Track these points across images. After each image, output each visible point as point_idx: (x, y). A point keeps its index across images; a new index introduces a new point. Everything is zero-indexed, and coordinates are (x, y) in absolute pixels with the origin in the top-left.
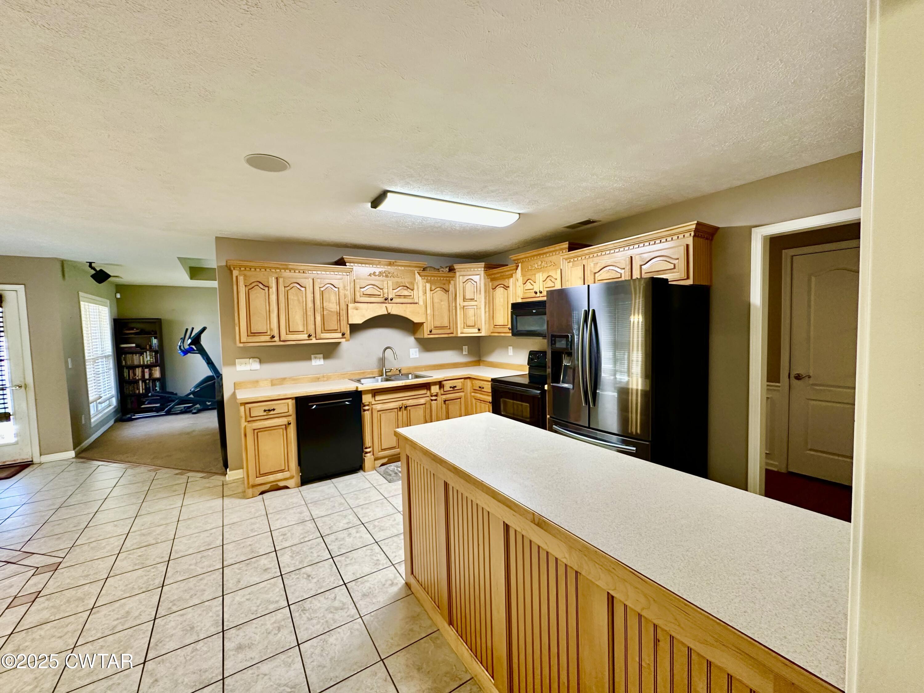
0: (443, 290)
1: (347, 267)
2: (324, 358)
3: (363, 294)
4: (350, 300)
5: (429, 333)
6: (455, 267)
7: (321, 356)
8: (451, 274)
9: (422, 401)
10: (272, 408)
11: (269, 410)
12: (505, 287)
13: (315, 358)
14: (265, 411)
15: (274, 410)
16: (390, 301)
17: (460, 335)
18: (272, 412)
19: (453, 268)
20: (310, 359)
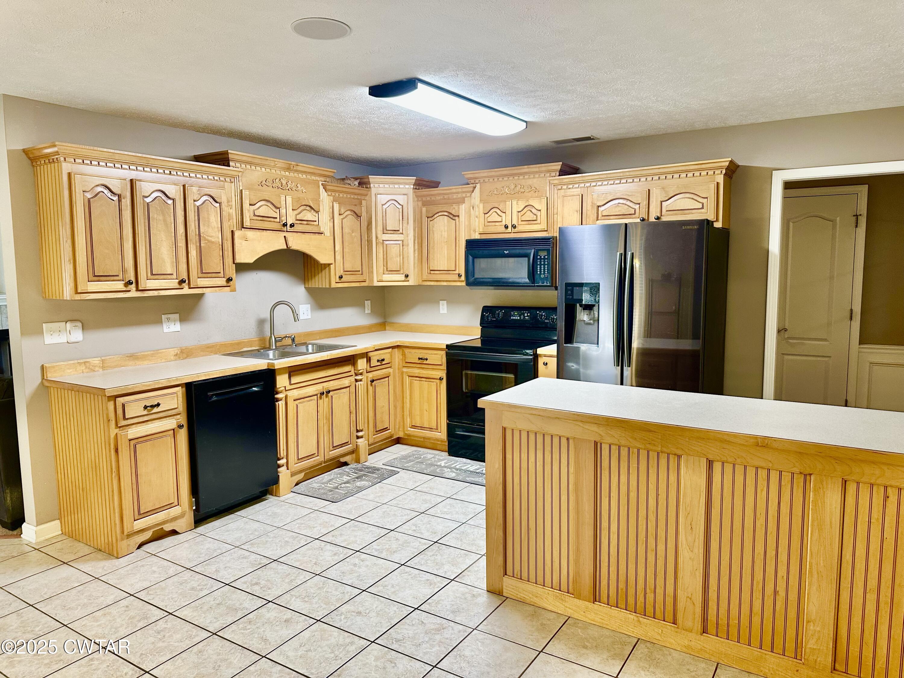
0: (354, 214)
1: (231, 168)
2: (182, 320)
3: (255, 215)
4: (235, 224)
5: (338, 280)
6: (371, 180)
7: (177, 316)
8: (363, 191)
9: (346, 382)
10: (156, 403)
11: (153, 406)
12: (452, 216)
13: (168, 319)
14: (146, 407)
15: (158, 405)
16: (289, 228)
17: (376, 284)
18: (155, 410)
19: (366, 180)
20: (159, 322)
